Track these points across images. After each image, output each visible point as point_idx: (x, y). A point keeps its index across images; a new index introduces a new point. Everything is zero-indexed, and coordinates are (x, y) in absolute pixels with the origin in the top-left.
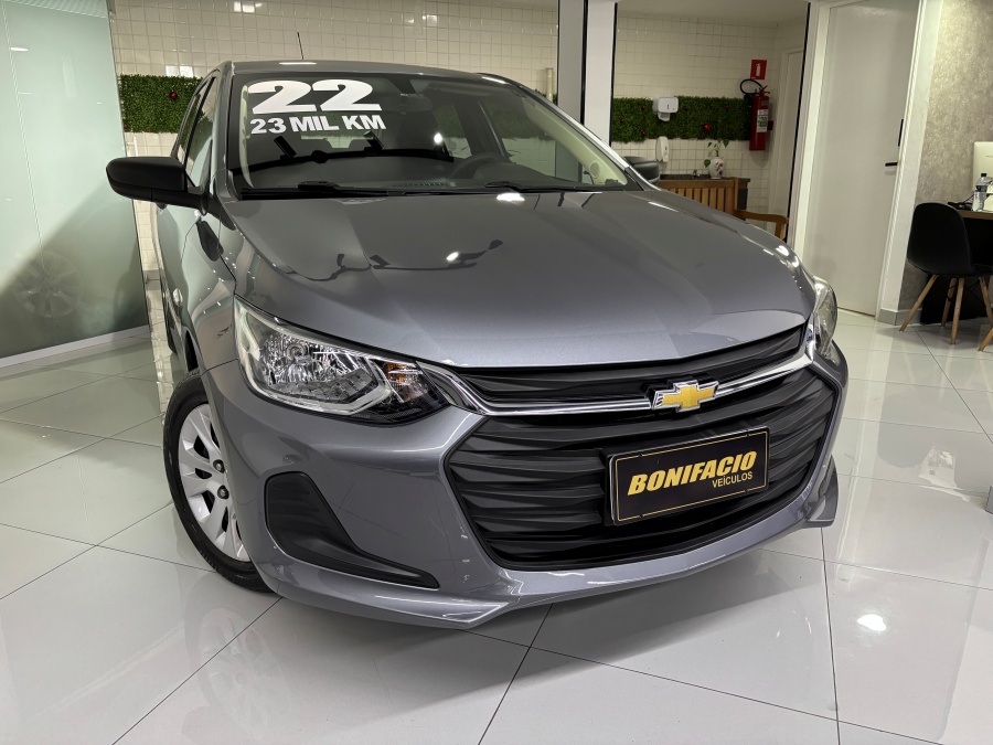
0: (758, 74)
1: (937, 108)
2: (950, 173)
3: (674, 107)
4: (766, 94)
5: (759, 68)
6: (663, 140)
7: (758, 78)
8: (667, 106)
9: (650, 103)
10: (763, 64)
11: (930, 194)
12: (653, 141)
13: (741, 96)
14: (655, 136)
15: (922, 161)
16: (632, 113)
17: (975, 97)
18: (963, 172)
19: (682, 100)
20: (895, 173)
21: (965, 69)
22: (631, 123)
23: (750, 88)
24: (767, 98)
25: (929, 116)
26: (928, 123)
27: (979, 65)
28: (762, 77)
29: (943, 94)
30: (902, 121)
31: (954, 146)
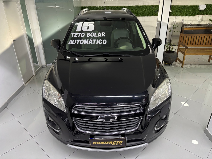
3: (205, 7)
6: (200, 16)
8: (202, 7)
9: (198, 6)
12: (198, 16)
14: (198, 14)
16: (193, 9)
19: (207, 5)
22: (192, 12)
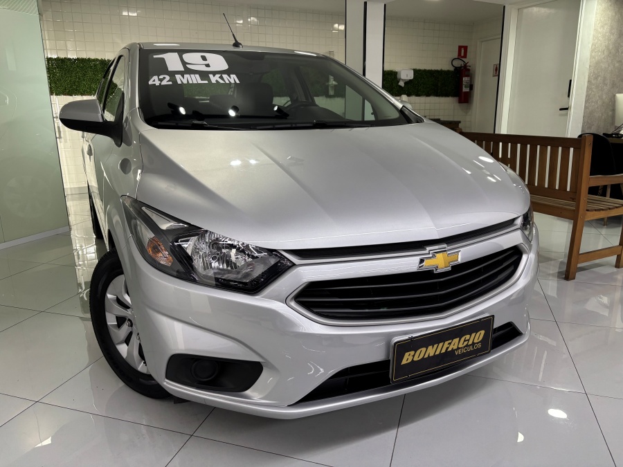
0: (462, 54)
1: (594, 72)
2: (602, 114)
4: (468, 67)
5: (463, 51)
7: (462, 57)
8: (406, 75)
9: (396, 73)
10: (466, 48)
11: (590, 128)
13: (452, 69)
15: (585, 106)
17: (617, 65)
18: (610, 113)
20: (567, 114)
21: (611, 47)
23: (458, 63)
24: (469, 70)
25: (589, 77)
26: (588, 81)
27: (619, 44)
28: (465, 56)
29: (598, 63)
30: (571, 81)
31: (604, 97)
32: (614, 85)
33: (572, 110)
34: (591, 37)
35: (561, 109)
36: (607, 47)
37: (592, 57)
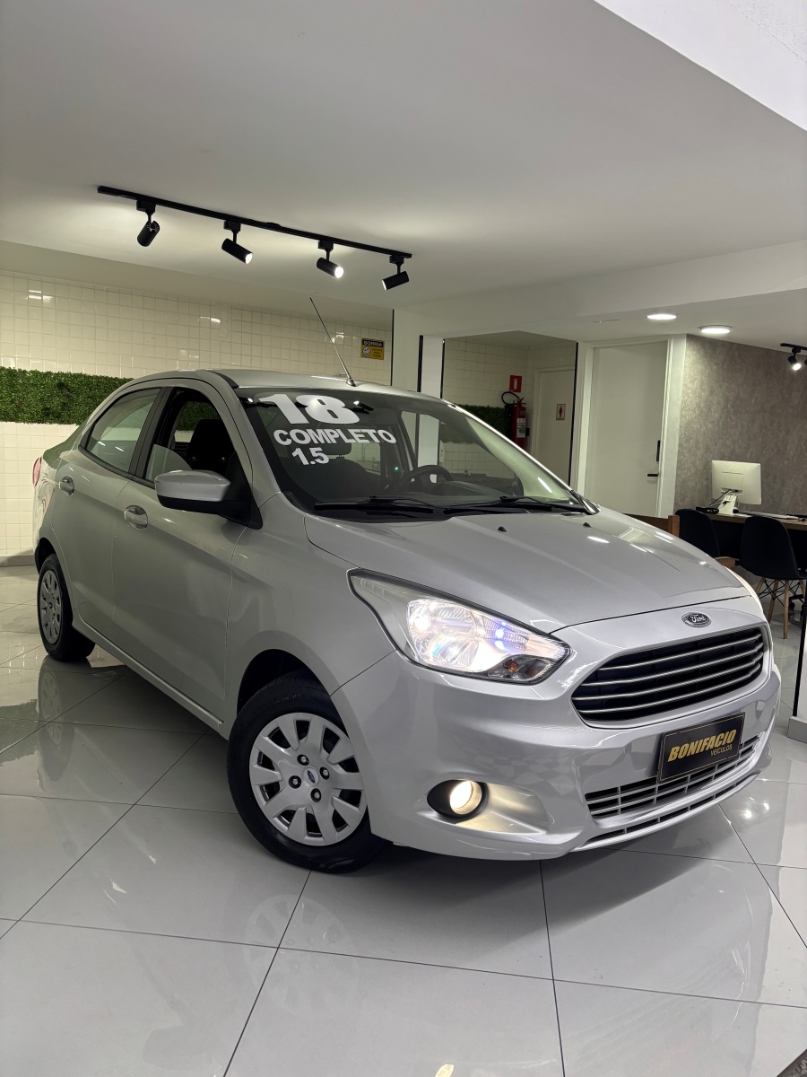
0: (515, 387)
1: (685, 434)
2: (696, 484)
4: (523, 405)
5: (516, 383)
7: (515, 391)
10: (519, 379)
13: (502, 406)
15: (677, 474)
17: (710, 426)
20: (656, 482)
23: (510, 399)
24: (524, 409)
25: (680, 439)
26: (679, 444)
27: (711, 402)
28: (519, 390)
29: (688, 423)
30: (659, 442)
31: (698, 463)
32: (707, 449)
33: (662, 478)
34: (681, 393)
35: (649, 475)
36: (698, 405)
37: (682, 416)
